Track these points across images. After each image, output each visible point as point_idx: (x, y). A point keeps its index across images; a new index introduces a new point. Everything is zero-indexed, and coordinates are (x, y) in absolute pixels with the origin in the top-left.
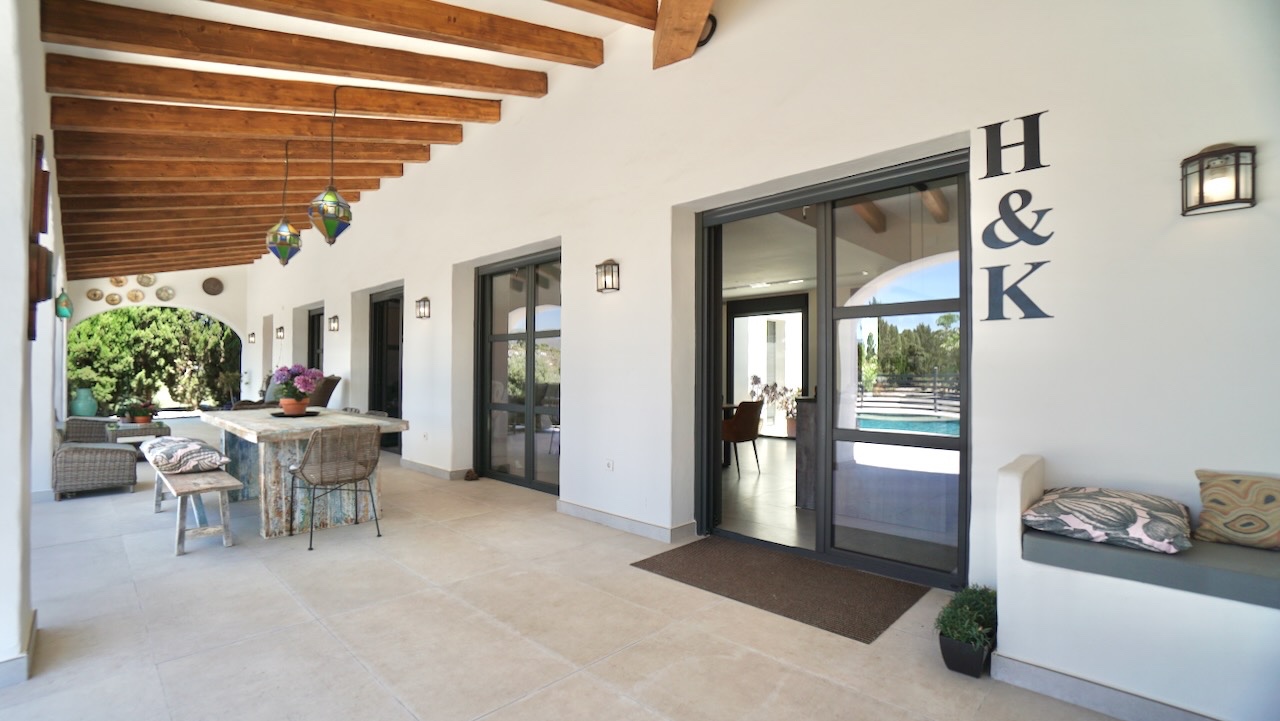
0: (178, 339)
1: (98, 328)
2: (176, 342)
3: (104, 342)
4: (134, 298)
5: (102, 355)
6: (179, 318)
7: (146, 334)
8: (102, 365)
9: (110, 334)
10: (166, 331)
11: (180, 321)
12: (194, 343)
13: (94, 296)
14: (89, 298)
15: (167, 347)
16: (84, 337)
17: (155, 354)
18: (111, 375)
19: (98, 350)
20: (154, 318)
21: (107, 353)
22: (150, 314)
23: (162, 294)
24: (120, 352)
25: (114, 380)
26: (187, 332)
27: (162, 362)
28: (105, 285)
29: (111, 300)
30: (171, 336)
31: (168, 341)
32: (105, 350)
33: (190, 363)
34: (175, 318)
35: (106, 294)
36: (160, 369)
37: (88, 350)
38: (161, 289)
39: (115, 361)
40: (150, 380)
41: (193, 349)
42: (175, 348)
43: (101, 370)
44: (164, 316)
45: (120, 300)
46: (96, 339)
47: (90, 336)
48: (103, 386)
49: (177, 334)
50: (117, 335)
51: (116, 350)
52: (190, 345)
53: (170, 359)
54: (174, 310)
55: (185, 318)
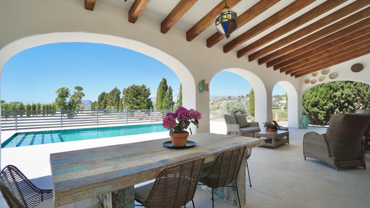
0: (354, 94)
1: (319, 93)
2: (353, 96)
3: (321, 98)
4: (321, 80)
5: (320, 103)
6: (355, 85)
7: (338, 94)
8: (320, 106)
9: (323, 95)
10: (347, 91)
11: (355, 87)
12: (363, 96)
13: (307, 82)
14: (305, 83)
15: (348, 98)
16: (314, 97)
17: (342, 101)
18: (323, 110)
19: (319, 101)
20: (342, 87)
21: (322, 102)
23: (332, 77)
24: (327, 101)
25: (325, 112)
26: (359, 91)
27: (346, 104)
28: (309, 76)
29: (313, 83)
30: (351, 93)
31: (350, 96)
32: (321, 101)
33: (361, 104)
34: (352, 86)
35: (311, 80)
36: (347, 107)
37: (315, 101)
38: (331, 74)
39: (326, 104)
40: (342, 112)
41: (362, 98)
42: (353, 98)
43: (320, 108)
44: (347, 85)
45: (316, 81)
46: (318, 97)
47: (316, 96)
48: (321, 114)
49: (354, 92)
50: (325, 95)
51: (325, 101)
52: (361, 97)
53: (351, 103)
54: (352, 82)
55: (357, 85)
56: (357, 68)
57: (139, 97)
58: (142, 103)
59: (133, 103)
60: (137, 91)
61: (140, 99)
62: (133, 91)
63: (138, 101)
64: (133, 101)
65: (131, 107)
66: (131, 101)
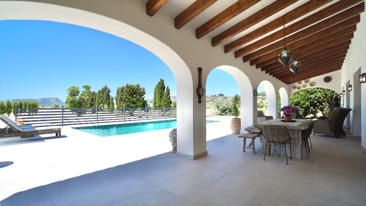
0: (323, 97)
1: (300, 96)
2: (322, 98)
3: (301, 99)
4: (304, 86)
5: (301, 103)
6: (323, 90)
7: (313, 96)
8: (301, 105)
9: (303, 97)
10: (319, 94)
11: (324, 91)
12: (329, 98)
13: (294, 87)
14: (293, 88)
15: (319, 99)
16: (296, 98)
17: (316, 102)
18: (302, 108)
19: (300, 101)
20: (315, 91)
21: (302, 102)
22: (314, 90)
23: (312, 85)
24: (305, 102)
25: (304, 109)
26: (326, 94)
27: (318, 104)
28: (297, 84)
29: (298, 88)
30: (321, 96)
31: (320, 98)
32: (301, 101)
33: (327, 104)
34: (322, 91)
35: (297, 87)
36: (318, 106)
37: (297, 102)
38: (311, 83)
39: (304, 104)
40: (315, 110)
41: (328, 100)
42: (322, 100)
43: (301, 107)
44: (318, 90)
45: (301, 87)
46: (299, 99)
47: (298, 98)
48: (301, 111)
49: (323, 96)
50: (304, 97)
51: (304, 101)
52: (327, 99)
53: (321, 103)
54: (321, 88)
55: (325, 90)
56: (328, 80)
57: (135, 96)
58: (138, 102)
59: (129, 101)
60: (133, 91)
61: (135, 97)
62: (129, 90)
63: (134, 99)
64: (129, 99)
65: (127, 105)
66: (128, 100)
